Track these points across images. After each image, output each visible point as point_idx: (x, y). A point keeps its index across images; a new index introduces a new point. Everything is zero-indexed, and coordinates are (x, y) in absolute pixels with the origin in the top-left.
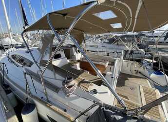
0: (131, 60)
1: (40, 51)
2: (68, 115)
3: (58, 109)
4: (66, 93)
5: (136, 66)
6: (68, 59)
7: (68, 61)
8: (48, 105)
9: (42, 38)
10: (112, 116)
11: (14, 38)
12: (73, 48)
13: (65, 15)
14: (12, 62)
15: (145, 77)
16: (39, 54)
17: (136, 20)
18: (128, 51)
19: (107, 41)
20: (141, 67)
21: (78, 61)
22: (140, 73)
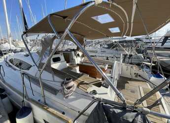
0: (130, 64)
1: (39, 54)
2: (66, 117)
3: (55, 112)
4: (65, 94)
5: (135, 69)
6: (67, 63)
7: (68, 65)
8: (46, 108)
9: (42, 41)
10: (111, 110)
11: (13, 44)
12: (73, 52)
13: (65, 17)
14: (10, 66)
15: (145, 80)
16: (38, 57)
17: (132, 24)
18: (127, 55)
19: (106, 46)
20: (140, 69)
21: (78, 65)
22: (140, 76)
